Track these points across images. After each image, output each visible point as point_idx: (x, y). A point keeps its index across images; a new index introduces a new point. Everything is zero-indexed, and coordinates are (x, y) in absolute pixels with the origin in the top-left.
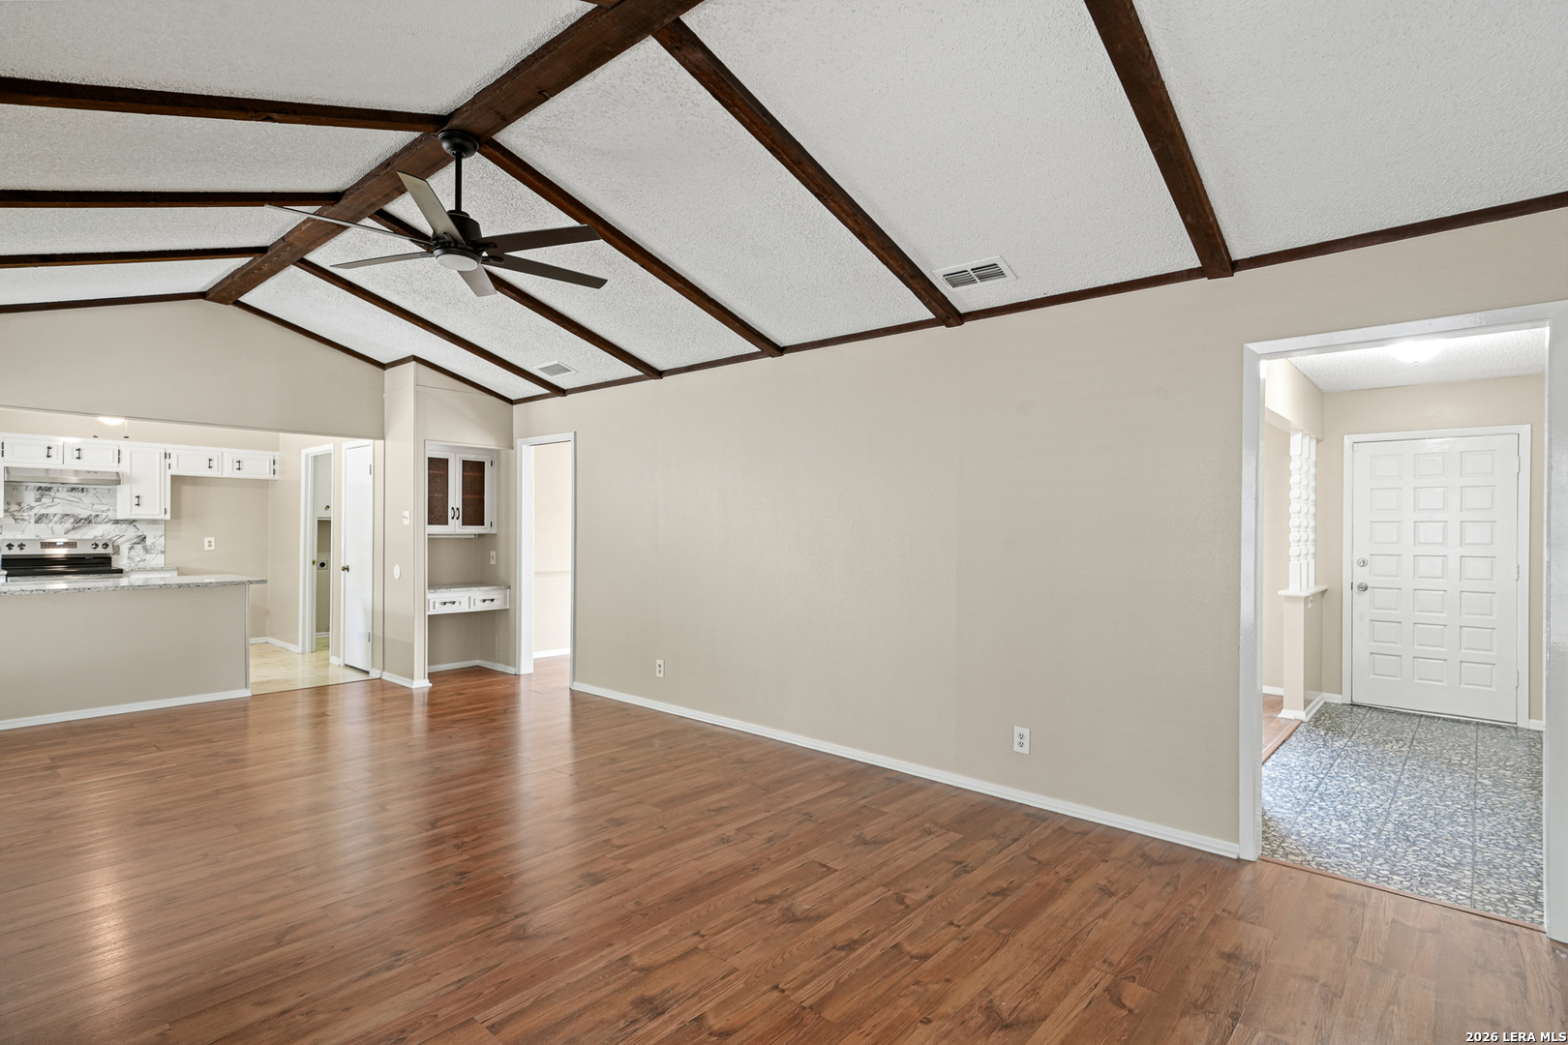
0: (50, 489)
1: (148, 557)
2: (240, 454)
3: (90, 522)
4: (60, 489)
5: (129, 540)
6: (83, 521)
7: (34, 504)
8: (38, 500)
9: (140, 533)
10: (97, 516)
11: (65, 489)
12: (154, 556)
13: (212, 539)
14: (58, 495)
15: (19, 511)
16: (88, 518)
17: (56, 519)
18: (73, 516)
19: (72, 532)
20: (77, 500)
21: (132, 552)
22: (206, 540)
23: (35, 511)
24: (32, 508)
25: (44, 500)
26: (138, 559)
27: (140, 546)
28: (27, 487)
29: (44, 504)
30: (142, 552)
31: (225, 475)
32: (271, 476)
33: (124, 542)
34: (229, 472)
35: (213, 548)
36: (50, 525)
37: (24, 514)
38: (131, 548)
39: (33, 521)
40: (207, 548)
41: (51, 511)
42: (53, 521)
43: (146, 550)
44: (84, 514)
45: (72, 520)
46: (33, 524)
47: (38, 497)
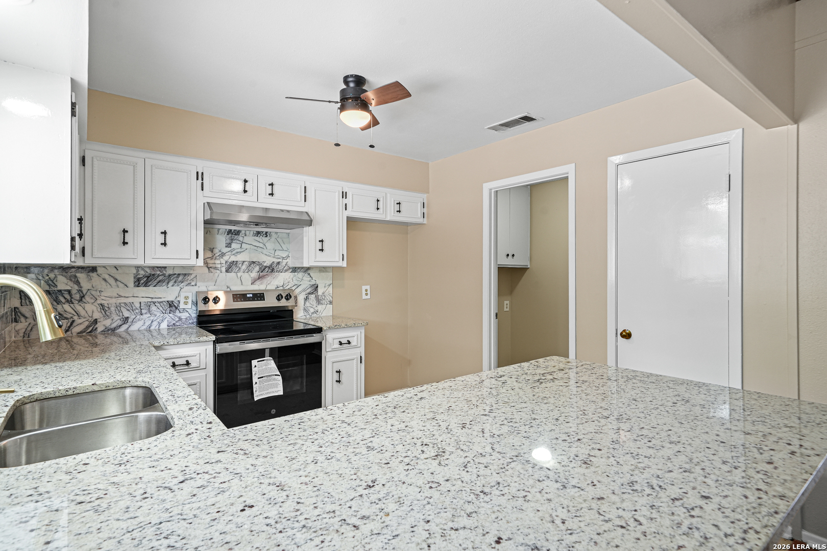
0: (238, 233)
1: (320, 308)
2: (400, 195)
3: (273, 270)
4: (247, 233)
5: (304, 290)
6: (267, 269)
7: (225, 250)
8: (229, 245)
9: (313, 282)
10: (279, 263)
11: (252, 233)
12: (324, 306)
13: (368, 287)
14: (246, 239)
15: (211, 258)
16: (271, 265)
17: (244, 267)
18: (259, 264)
19: (258, 282)
20: (261, 245)
21: (308, 304)
22: (364, 288)
23: (226, 258)
24: (223, 255)
25: (234, 246)
26: (312, 310)
27: (313, 296)
28: (219, 230)
29: (234, 249)
30: (315, 303)
31: (388, 219)
32: (421, 220)
33: (300, 293)
34: (389, 214)
35: (368, 297)
36: (239, 274)
37: (218, 262)
38: (306, 299)
39: (224, 269)
40: (364, 297)
41: (239, 258)
42: (242, 270)
43: (319, 301)
44: (268, 261)
45: (257, 268)
46: (224, 274)
47: (228, 241)
